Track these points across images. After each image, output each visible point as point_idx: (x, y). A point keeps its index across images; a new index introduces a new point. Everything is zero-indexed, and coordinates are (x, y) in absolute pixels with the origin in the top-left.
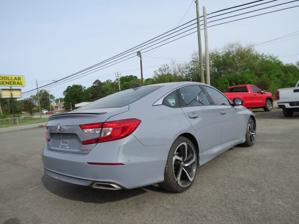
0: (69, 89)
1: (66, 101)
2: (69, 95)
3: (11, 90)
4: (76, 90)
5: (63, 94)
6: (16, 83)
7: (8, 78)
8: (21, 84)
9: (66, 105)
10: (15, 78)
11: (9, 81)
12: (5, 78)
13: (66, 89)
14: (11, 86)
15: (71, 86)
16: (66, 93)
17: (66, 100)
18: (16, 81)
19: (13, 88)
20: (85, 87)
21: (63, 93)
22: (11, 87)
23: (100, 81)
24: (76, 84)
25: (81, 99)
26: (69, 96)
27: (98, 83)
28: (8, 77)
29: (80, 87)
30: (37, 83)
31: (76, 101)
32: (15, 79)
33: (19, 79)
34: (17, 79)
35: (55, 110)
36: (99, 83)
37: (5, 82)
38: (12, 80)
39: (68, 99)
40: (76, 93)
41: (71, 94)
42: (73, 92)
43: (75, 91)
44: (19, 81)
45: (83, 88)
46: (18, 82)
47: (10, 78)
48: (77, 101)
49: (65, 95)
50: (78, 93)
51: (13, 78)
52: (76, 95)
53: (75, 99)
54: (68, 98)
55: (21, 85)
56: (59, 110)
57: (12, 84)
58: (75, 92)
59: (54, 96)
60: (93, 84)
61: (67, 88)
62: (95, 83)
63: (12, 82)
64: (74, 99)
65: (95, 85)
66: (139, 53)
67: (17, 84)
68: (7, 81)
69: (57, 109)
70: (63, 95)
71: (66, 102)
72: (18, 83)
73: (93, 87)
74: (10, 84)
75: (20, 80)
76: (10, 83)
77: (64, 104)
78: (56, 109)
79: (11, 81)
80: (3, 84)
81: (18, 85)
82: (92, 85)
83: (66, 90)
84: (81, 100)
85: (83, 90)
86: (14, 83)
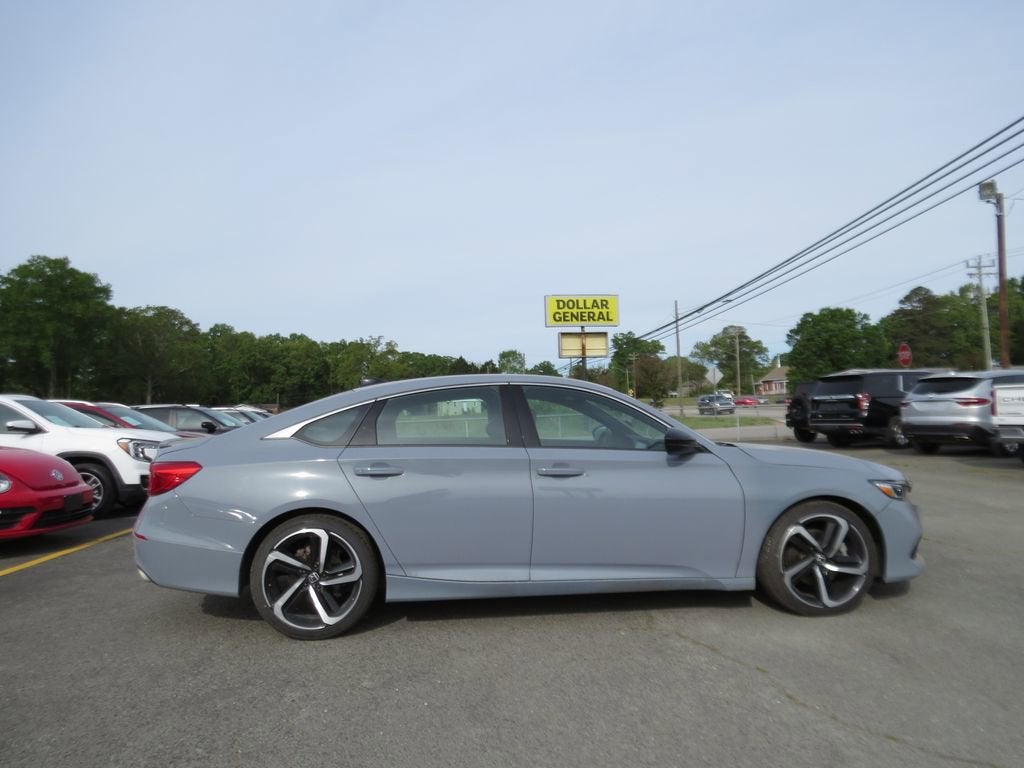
0: (810, 322)
1: (795, 365)
2: (806, 343)
3: (583, 335)
4: (832, 325)
5: (786, 339)
6: (596, 318)
7: (576, 304)
8: (608, 319)
9: (794, 378)
10: (595, 301)
11: (580, 311)
12: (571, 304)
13: (798, 325)
14: (583, 323)
15: (816, 312)
16: (798, 338)
17: (796, 358)
18: (596, 311)
19: (587, 330)
20: (866, 317)
21: (788, 335)
22: (582, 327)
23: (928, 291)
24: (833, 306)
25: (849, 359)
26: (804, 346)
27: (919, 301)
28: (577, 301)
29: (847, 318)
30: (676, 309)
31: (829, 363)
32: (593, 306)
33: (605, 304)
34: (600, 304)
35: (764, 393)
36: (925, 299)
37: (569, 315)
38: (585, 308)
39: (803, 357)
40: (831, 337)
41: (812, 339)
42: (818, 334)
43: (828, 330)
44: (604, 311)
45: (858, 318)
46: (601, 313)
47: (581, 305)
48: (834, 364)
49: (794, 342)
50: (836, 336)
51: (589, 304)
52: (828, 347)
53: (827, 358)
54: (801, 354)
55: (607, 322)
56: (773, 392)
57: (586, 318)
58: (826, 332)
59: (764, 346)
60: (901, 302)
61: (802, 320)
62: (907, 299)
63: (586, 315)
64: (820, 356)
65: (907, 307)
66: (987, 190)
67: (599, 318)
68: (575, 311)
69: (770, 389)
70: (788, 342)
71: (794, 368)
72: (601, 317)
73: (899, 313)
74: (582, 320)
75: (607, 308)
76: (582, 316)
77: (787, 375)
78: (765, 390)
79: (584, 310)
80: (565, 320)
81: (601, 321)
82: (897, 307)
83: (795, 327)
84: (848, 362)
85: (859, 327)
86: (591, 317)
